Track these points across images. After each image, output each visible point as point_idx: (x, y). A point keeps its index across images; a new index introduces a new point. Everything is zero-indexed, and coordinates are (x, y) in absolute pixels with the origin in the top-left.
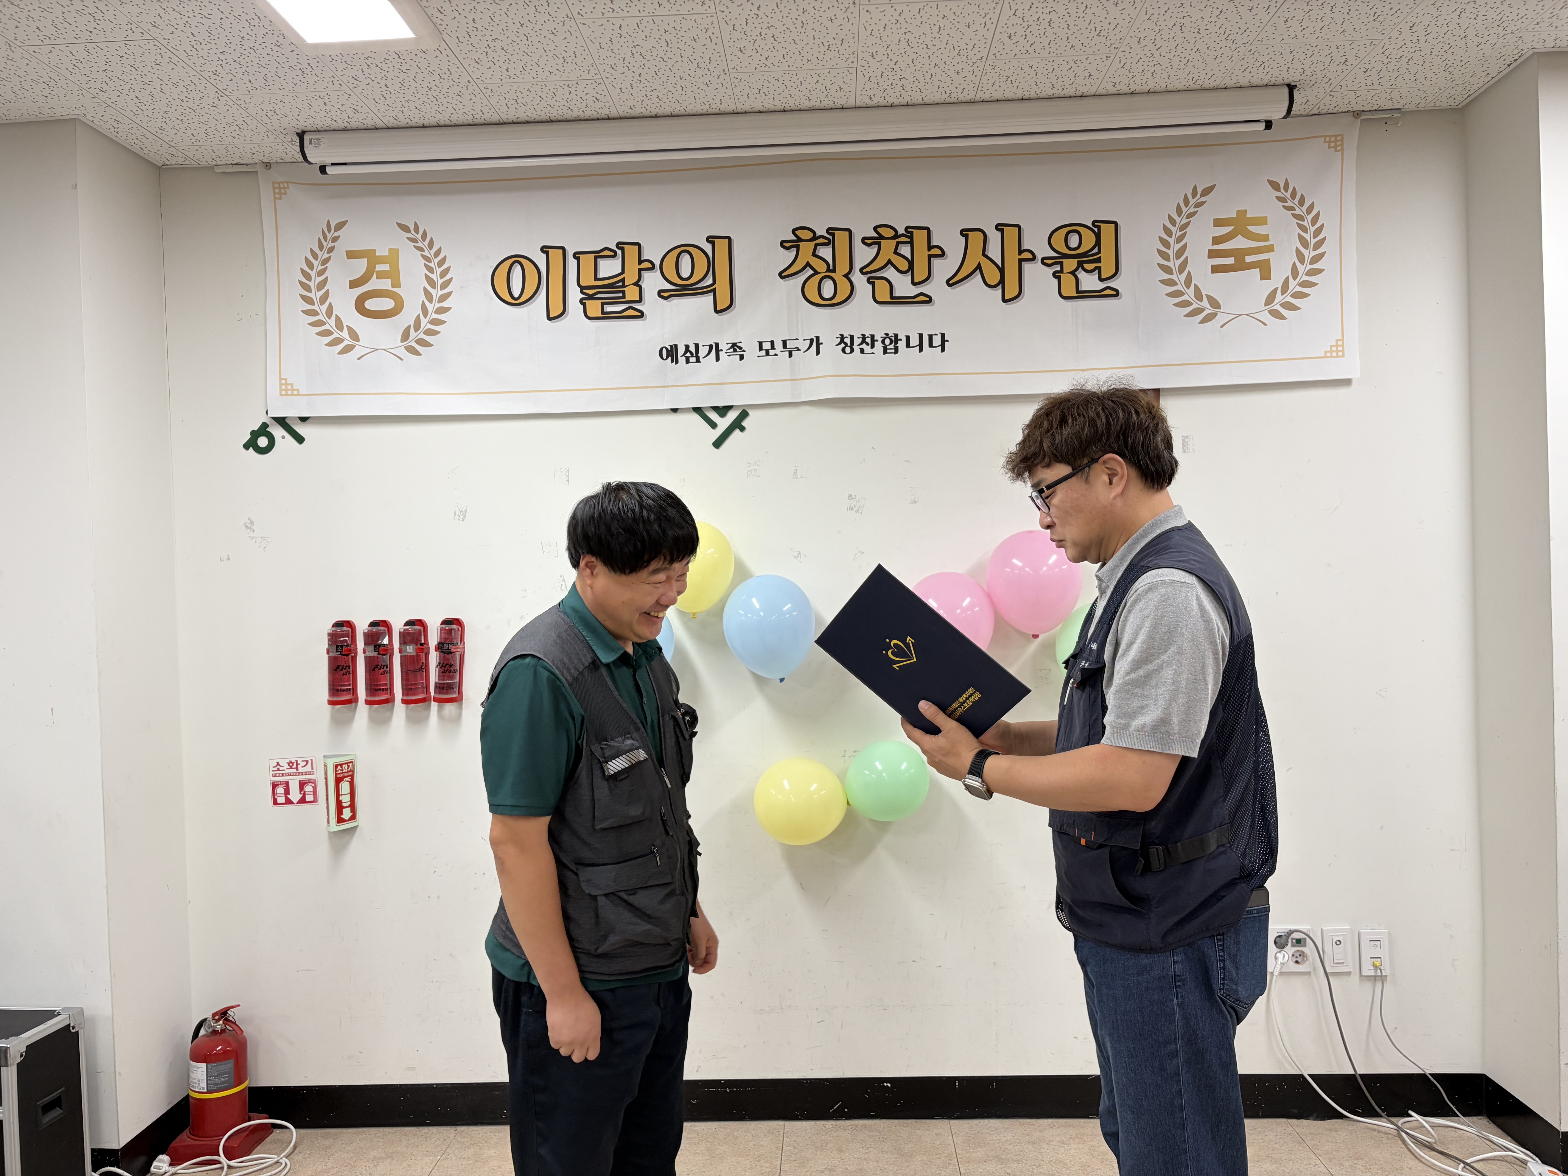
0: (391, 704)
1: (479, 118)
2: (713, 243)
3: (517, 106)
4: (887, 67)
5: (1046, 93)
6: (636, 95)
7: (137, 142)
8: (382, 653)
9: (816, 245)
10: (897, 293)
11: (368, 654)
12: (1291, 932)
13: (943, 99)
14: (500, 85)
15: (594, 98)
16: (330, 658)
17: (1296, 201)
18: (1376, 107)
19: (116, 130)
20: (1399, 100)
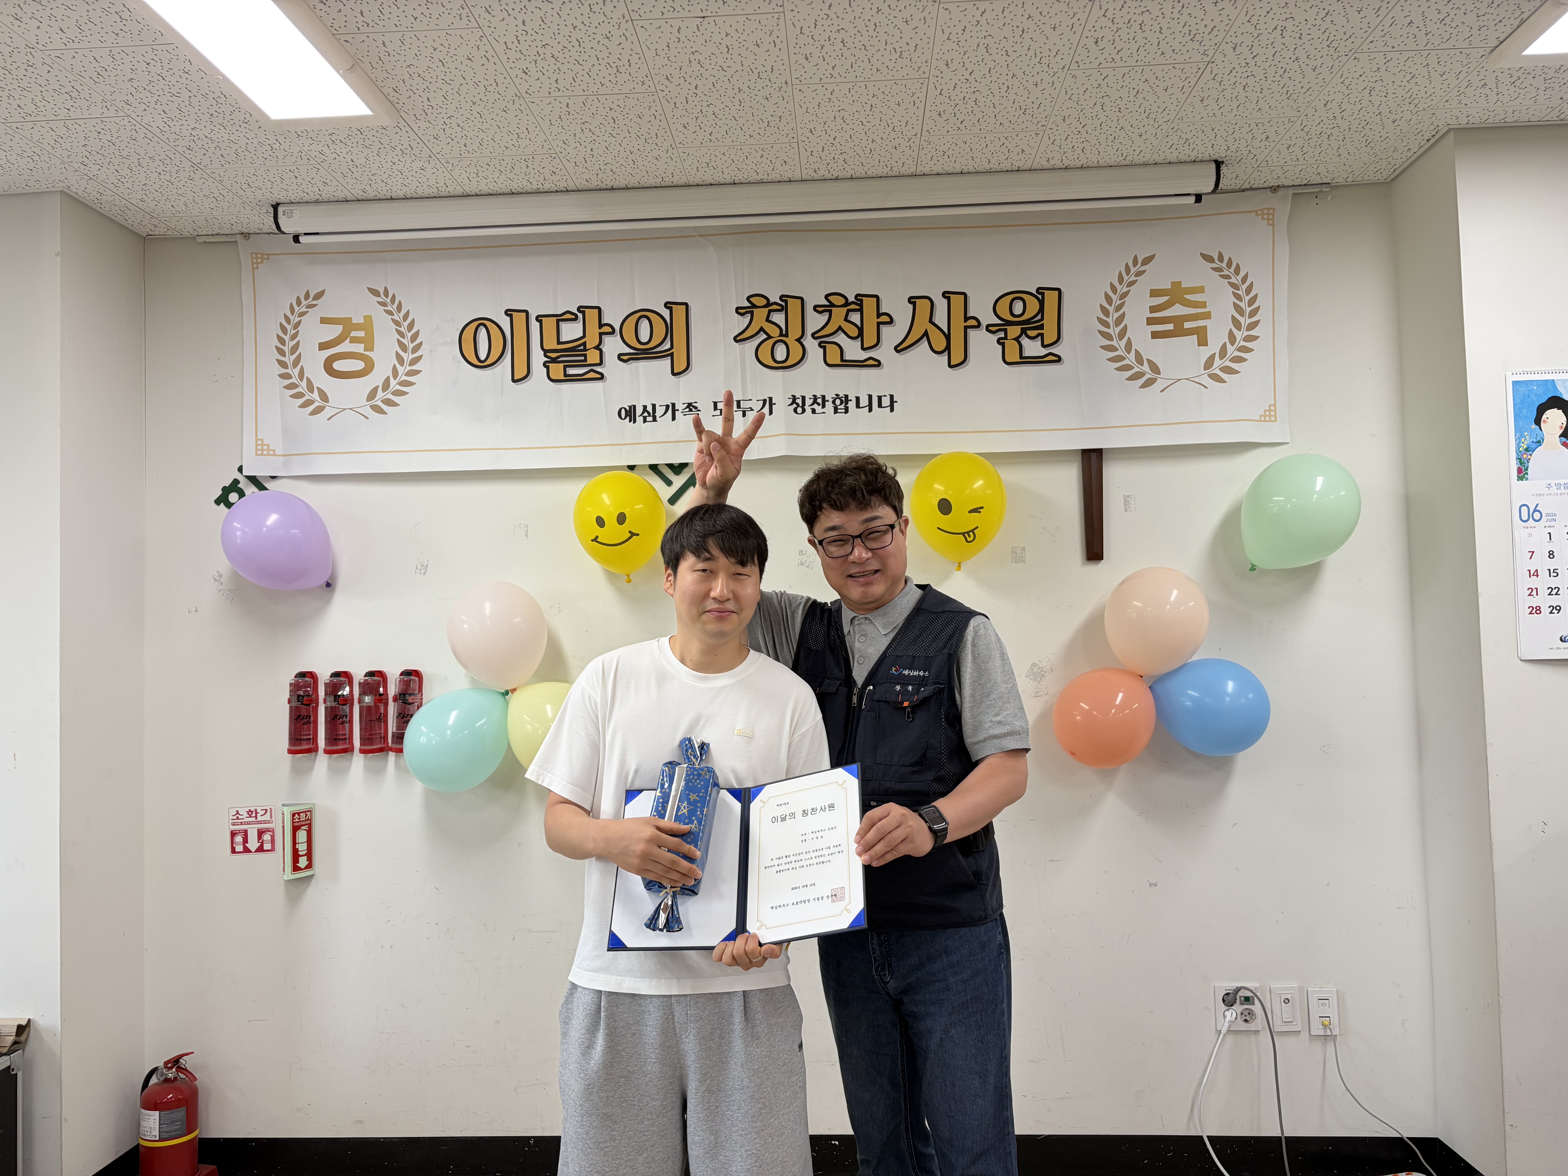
0: (349, 753)
1: (444, 191)
2: (671, 309)
3: (478, 179)
4: (827, 142)
5: (983, 167)
6: (590, 169)
7: (120, 213)
8: (342, 703)
9: (770, 311)
10: (847, 357)
11: (329, 704)
12: (1238, 989)
13: (885, 173)
14: (460, 160)
15: (551, 172)
16: (291, 708)
17: (1232, 270)
18: (1305, 182)
19: (99, 201)
20: (1327, 175)
